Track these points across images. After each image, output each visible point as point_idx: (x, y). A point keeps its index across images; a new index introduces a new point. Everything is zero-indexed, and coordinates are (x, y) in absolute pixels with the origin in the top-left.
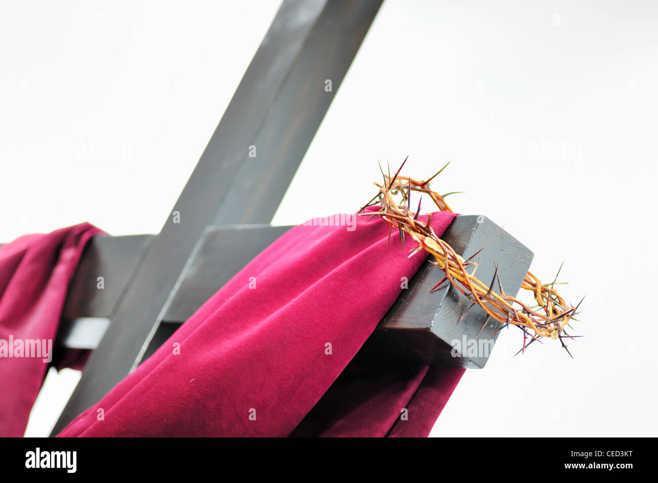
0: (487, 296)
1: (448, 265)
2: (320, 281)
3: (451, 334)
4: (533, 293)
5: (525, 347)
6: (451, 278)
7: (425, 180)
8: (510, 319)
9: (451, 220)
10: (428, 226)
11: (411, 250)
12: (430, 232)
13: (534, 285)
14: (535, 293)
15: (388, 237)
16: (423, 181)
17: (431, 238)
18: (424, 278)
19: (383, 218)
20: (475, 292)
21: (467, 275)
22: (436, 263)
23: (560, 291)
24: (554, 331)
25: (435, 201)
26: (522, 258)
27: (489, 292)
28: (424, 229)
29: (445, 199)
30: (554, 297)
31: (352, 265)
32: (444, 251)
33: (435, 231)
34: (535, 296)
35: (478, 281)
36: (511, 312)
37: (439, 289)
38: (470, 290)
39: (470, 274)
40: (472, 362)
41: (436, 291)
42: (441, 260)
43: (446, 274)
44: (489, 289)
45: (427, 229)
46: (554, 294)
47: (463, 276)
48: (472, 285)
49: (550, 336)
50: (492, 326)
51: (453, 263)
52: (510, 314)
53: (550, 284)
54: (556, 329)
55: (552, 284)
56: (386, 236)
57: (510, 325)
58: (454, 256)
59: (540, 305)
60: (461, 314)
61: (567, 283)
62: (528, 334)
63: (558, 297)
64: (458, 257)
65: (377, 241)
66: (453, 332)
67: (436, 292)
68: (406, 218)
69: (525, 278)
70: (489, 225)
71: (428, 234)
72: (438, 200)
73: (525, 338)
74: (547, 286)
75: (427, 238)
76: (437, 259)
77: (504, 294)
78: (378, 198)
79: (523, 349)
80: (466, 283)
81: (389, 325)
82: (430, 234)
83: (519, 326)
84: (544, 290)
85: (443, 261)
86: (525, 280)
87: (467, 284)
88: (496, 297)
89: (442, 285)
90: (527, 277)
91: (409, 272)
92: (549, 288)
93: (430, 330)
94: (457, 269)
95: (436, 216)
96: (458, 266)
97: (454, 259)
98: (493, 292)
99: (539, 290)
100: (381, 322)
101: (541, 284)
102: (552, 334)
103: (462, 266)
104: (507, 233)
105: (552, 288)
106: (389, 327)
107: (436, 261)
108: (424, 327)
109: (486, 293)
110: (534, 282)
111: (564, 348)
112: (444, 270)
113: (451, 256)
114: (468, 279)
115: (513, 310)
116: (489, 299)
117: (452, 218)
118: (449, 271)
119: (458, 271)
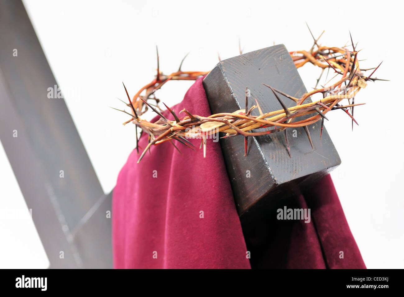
0: (288, 116)
1: (237, 128)
2: (167, 227)
3: (295, 169)
4: (309, 63)
5: (352, 116)
6: (250, 134)
7: (156, 73)
8: (322, 111)
9: (203, 88)
10: (192, 118)
11: (200, 147)
12: (198, 120)
13: (304, 57)
14: (310, 61)
15: (175, 149)
16: (155, 76)
17: (204, 122)
18: (231, 148)
19: (156, 144)
20: (277, 124)
21: (258, 118)
22: (228, 135)
23: (326, 43)
24: (359, 81)
25: (178, 79)
26: (279, 57)
27: (287, 112)
28: (191, 122)
29: (183, 70)
30: (327, 51)
31: (174, 193)
32: (223, 122)
33: (200, 115)
34: (313, 63)
35: (271, 113)
36: (317, 106)
37: (250, 147)
38: (272, 125)
39: (259, 115)
40: (329, 167)
41: (249, 151)
42: (228, 129)
43: (243, 135)
44: (283, 110)
45: (193, 120)
46: (325, 50)
47: (256, 122)
48: (268, 120)
49: (360, 88)
50: (313, 127)
51: (238, 121)
52: (318, 109)
53: (314, 45)
54: (359, 79)
55: (315, 43)
56: (173, 149)
57: (326, 115)
58: (233, 116)
59: (324, 68)
60: (285, 146)
61: (324, 32)
62: (346, 108)
63: (330, 49)
64: (237, 113)
65: (172, 157)
66: (294, 165)
67: (251, 151)
68: (172, 129)
69: (293, 59)
70: (232, 64)
71: (199, 122)
72: (179, 76)
73: (347, 112)
74: (313, 48)
75: (201, 126)
76: (225, 131)
77: (298, 99)
78: (138, 128)
79: (353, 120)
80: (263, 124)
81: (246, 207)
82: (200, 121)
83: (333, 109)
84: (315, 55)
85: (230, 128)
86: (294, 61)
87: (265, 124)
88: (295, 110)
89: (249, 142)
90: (293, 57)
91: (216, 156)
92: (316, 49)
93: (277, 184)
94: (246, 122)
95: (189, 95)
96: (244, 120)
97: (236, 118)
98: (289, 109)
99: (313, 59)
100: (238, 209)
101: (307, 52)
102: (359, 84)
103: (247, 117)
104: (249, 53)
105: (318, 46)
106: (246, 208)
107: (226, 133)
108: (271, 186)
109: (285, 114)
110: (301, 55)
111: (375, 81)
112: (239, 134)
113: (232, 119)
114: (262, 121)
115: (316, 104)
116: (292, 116)
117: (202, 86)
118: (242, 130)
119: (248, 123)
